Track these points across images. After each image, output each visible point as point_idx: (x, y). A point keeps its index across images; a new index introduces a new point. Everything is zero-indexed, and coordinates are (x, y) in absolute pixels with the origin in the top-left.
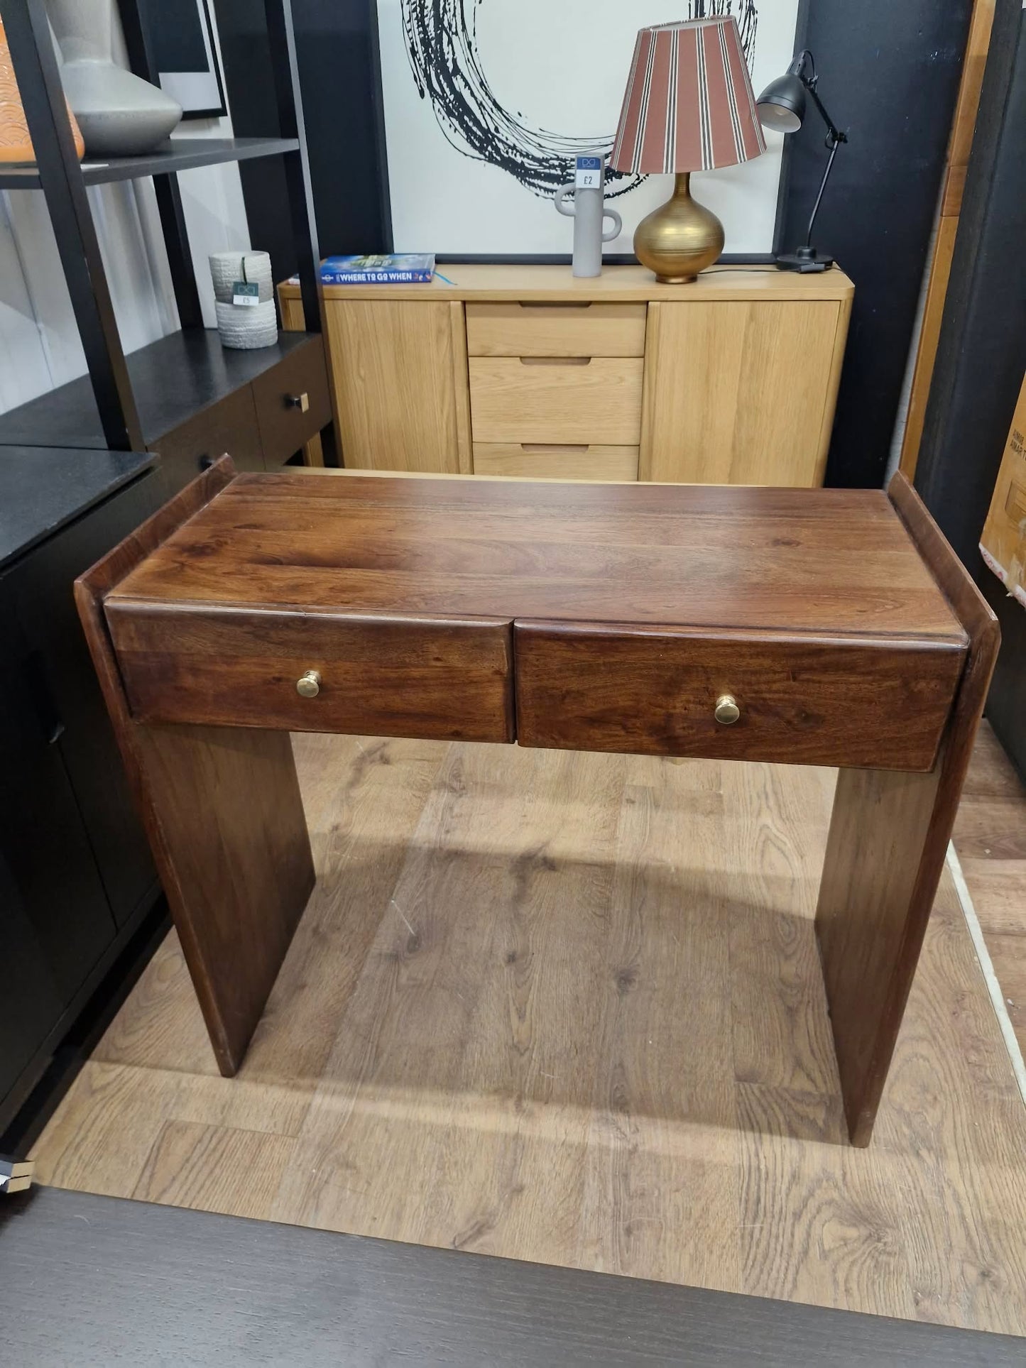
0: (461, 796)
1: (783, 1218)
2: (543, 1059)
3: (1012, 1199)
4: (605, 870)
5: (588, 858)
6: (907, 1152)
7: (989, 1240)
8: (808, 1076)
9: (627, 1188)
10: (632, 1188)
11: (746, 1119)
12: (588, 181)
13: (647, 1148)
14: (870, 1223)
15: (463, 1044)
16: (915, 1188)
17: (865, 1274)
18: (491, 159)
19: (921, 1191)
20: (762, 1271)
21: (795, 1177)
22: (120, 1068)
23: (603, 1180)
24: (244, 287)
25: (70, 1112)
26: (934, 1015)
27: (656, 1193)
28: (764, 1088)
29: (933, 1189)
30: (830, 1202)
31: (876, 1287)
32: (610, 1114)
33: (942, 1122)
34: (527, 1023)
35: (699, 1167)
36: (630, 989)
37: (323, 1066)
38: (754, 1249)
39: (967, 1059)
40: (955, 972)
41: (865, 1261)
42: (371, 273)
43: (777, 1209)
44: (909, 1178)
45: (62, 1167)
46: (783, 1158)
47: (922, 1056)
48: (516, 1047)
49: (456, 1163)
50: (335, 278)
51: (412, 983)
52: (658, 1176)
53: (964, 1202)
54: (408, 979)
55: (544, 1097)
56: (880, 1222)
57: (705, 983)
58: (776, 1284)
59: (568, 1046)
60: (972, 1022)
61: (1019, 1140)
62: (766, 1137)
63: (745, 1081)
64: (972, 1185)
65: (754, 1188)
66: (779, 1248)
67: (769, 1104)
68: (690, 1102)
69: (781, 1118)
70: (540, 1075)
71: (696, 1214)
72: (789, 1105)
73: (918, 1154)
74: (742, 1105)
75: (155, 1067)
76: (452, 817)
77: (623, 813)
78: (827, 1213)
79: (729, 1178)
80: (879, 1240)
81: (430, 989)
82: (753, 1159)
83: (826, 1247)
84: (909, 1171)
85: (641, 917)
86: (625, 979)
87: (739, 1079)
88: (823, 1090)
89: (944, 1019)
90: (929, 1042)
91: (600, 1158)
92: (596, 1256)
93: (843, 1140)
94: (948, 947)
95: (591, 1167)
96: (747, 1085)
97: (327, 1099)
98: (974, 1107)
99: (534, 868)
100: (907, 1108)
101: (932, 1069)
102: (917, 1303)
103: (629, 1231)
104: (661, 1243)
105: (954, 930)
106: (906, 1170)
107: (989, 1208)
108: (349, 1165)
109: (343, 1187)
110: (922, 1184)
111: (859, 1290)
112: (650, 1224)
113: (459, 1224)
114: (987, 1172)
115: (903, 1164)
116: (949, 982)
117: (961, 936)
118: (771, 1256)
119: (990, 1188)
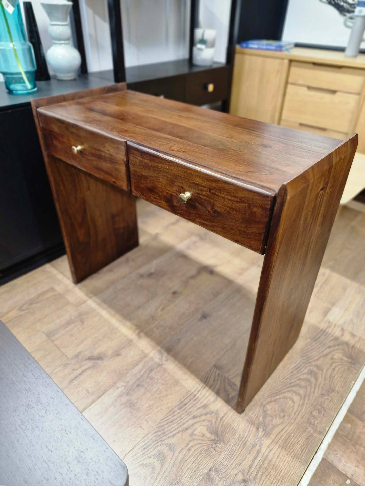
0: (202, 241)
1: (189, 415)
2: (158, 325)
3: (281, 467)
4: (229, 282)
5: (227, 277)
6: (254, 425)
7: (258, 472)
9: (149, 374)
11: (205, 379)
12: (360, 12)
13: (166, 367)
14: (218, 437)
16: (245, 438)
17: (200, 449)
18: (330, 3)
19: (247, 440)
20: (167, 424)
21: (205, 406)
22: (53, 269)
23: (144, 367)
24: (202, 41)
25: (34, 273)
26: (313, 390)
27: (156, 381)
28: (221, 374)
29: (252, 443)
30: (210, 421)
31: (201, 456)
32: (163, 351)
33: (278, 425)
34: (162, 312)
35: (177, 382)
36: (203, 320)
37: (99, 294)
38: (171, 417)
39: (312, 412)
40: (338, 382)
41: (204, 446)
43: (190, 411)
44: (246, 434)
46: (207, 398)
47: (293, 400)
48: (153, 317)
49: (109, 337)
50: (248, 46)
51: (140, 285)
52: (161, 377)
53: (260, 455)
54: (140, 283)
55: (149, 335)
56: (222, 439)
57: (231, 332)
58: (167, 431)
59: (168, 325)
60: (327, 402)
61: (306, 451)
62: (207, 388)
64: (270, 452)
65: (188, 400)
66: (179, 422)
67: (218, 379)
68: (192, 363)
69: (218, 386)
70: (153, 328)
71: (163, 394)
72: (225, 384)
73: (258, 429)
74: (208, 374)
75: (61, 273)
76: (194, 245)
78: (206, 423)
79: (183, 392)
80: (215, 444)
81: (144, 289)
82: (196, 392)
83: (195, 433)
84: (249, 431)
85: (228, 301)
86: (204, 317)
87: (215, 366)
89: (316, 394)
90: (301, 398)
91: (149, 361)
92: (123, 386)
93: (234, 406)
94: (344, 372)
95: (144, 361)
96: (215, 369)
97: (93, 302)
98: (298, 429)
99: (206, 271)
100: (269, 412)
101: (293, 406)
102: (210, 470)
103: (138, 386)
104: (144, 395)
105: (353, 368)
106: (248, 430)
107: (268, 463)
108: (82, 322)
109: (76, 326)
110: (250, 438)
111: (193, 452)
112: (146, 388)
113: (96, 353)
114: (280, 452)
115: (249, 428)
116: (332, 383)
117: (355, 371)
118: (174, 422)
119: (276, 458)
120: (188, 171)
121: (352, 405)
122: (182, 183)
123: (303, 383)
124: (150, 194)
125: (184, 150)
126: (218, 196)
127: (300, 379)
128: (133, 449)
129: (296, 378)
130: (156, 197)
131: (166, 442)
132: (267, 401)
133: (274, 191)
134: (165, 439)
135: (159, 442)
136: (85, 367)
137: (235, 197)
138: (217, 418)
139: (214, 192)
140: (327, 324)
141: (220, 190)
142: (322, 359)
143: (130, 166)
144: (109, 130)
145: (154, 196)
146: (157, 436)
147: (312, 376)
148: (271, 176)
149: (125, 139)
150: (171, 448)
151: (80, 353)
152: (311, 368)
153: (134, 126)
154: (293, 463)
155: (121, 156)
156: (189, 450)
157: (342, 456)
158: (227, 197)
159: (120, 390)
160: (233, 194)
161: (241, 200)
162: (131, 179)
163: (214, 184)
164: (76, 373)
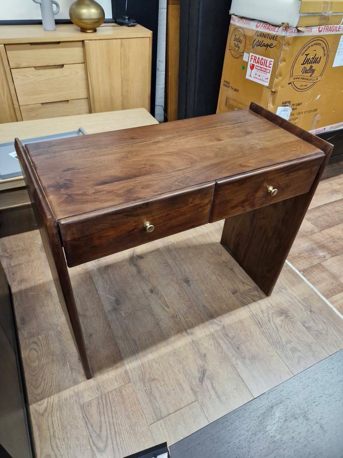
1: (267, 323)
2: (183, 316)
4: (158, 252)
6: (279, 292)
8: (247, 284)
9: (230, 338)
10: (230, 336)
11: (242, 303)
13: (226, 324)
14: (284, 313)
15: (158, 324)
16: (286, 300)
17: (291, 326)
19: (288, 300)
20: (272, 338)
21: (262, 312)
22: (45, 400)
23: (223, 339)
27: (237, 335)
28: (240, 293)
29: (290, 298)
30: (273, 313)
31: (295, 327)
32: (211, 321)
34: (171, 308)
35: (241, 322)
36: (190, 283)
37: (120, 356)
38: (267, 335)
41: (289, 323)
43: (264, 322)
44: (284, 298)
46: (256, 308)
48: (173, 316)
49: (183, 359)
51: (127, 315)
52: (234, 330)
53: (297, 297)
54: (125, 314)
55: (192, 326)
56: (286, 312)
57: (207, 272)
58: (277, 340)
59: (187, 308)
62: (249, 305)
63: (235, 293)
64: (296, 293)
65: (256, 320)
66: (271, 331)
67: (244, 296)
68: (227, 306)
69: (249, 299)
70: (186, 321)
71: (249, 334)
72: (249, 294)
74: (239, 300)
75: (60, 391)
78: (274, 316)
79: (249, 320)
80: (288, 316)
82: (251, 312)
83: (280, 325)
84: (283, 296)
85: (178, 261)
86: (187, 281)
87: (233, 294)
88: (253, 286)
91: (218, 334)
92: (236, 360)
95: (217, 338)
96: (236, 294)
99: (136, 260)
102: (304, 326)
103: (238, 348)
104: (247, 346)
107: (302, 296)
108: (154, 380)
109: (157, 387)
110: (287, 298)
111: (292, 330)
112: (241, 343)
113: (197, 375)
114: (296, 288)
118: (271, 334)
119: (299, 291)
128: (287, 366)
131: (284, 344)
135: (284, 348)
136: (210, 386)
146: (279, 347)
150: (289, 342)
151: (192, 389)
154: (302, 286)
156: (291, 332)
159: (239, 363)
164: (214, 396)
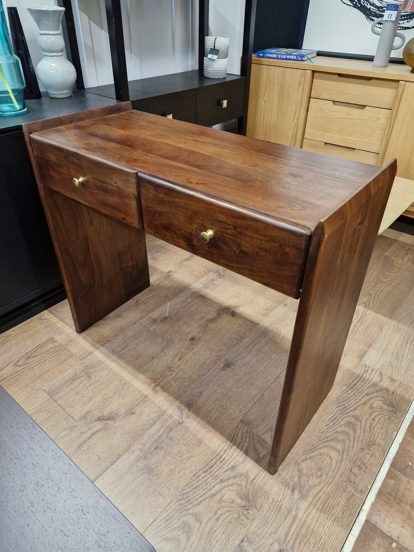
0: (220, 278)
1: (215, 479)
2: (175, 377)
3: (321, 533)
4: (253, 325)
5: (250, 318)
6: (289, 487)
7: (295, 540)
9: (168, 434)
10: (170, 435)
11: (232, 437)
12: (389, 17)
13: (187, 425)
14: (249, 502)
15: (153, 358)
16: (280, 502)
17: (230, 518)
18: (355, 6)
19: (282, 505)
20: (192, 490)
21: (233, 468)
22: (52, 316)
23: (162, 426)
24: (214, 51)
25: (30, 322)
26: (351, 444)
27: (177, 442)
28: (249, 430)
29: (288, 507)
30: (239, 485)
31: (230, 525)
32: (183, 407)
33: (316, 486)
34: (180, 362)
35: (200, 442)
36: (227, 369)
37: (106, 343)
38: (195, 482)
39: (351, 469)
40: (379, 433)
41: (234, 513)
42: (279, 54)
43: (216, 474)
44: (281, 497)
45: (17, 336)
46: (234, 458)
47: (330, 457)
48: (170, 368)
49: (120, 394)
50: (264, 55)
51: (153, 331)
52: (182, 437)
54: (153, 329)
55: (165, 389)
56: (253, 504)
57: (258, 382)
58: (192, 499)
59: (187, 377)
60: (368, 457)
61: (347, 513)
62: (234, 447)
63: (244, 424)
64: (307, 516)
65: (213, 462)
66: (205, 488)
67: (246, 437)
68: (215, 419)
69: (246, 445)
70: (170, 381)
71: (184, 457)
72: (254, 442)
73: (293, 491)
74: (235, 431)
75: (61, 320)
76: (211, 284)
77: (279, 308)
78: (235, 487)
79: (207, 453)
80: (247, 510)
81: (158, 336)
82: (222, 452)
83: (223, 499)
84: (283, 495)
85: (253, 347)
86: (228, 365)
87: (242, 421)
89: (355, 448)
90: (339, 453)
91: (168, 419)
92: (139, 449)
93: (265, 466)
94: (385, 422)
95: (162, 420)
97: (100, 353)
98: (337, 489)
99: (226, 313)
100: (304, 471)
101: (331, 464)
102: (242, 541)
103: (156, 448)
104: (164, 459)
105: (395, 417)
106: (282, 493)
107: (307, 529)
108: (89, 377)
109: (82, 382)
110: (285, 502)
111: (222, 521)
112: (166, 450)
113: (106, 413)
114: (319, 516)
115: (283, 491)
116: (372, 435)
117: (396, 421)
118: (199, 488)
119: (315, 523)
120: (210, 207)
121: (395, 459)
122: (203, 220)
123: (340, 437)
124: (166, 232)
125: (204, 182)
126: (245, 235)
127: (337, 432)
128: (154, 521)
129: (332, 431)
130: (172, 235)
131: (191, 511)
132: (302, 459)
133: (308, 228)
134: (190, 508)
135: (183, 511)
136: (95, 429)
137: (265, 236)
138: (247, 481)
139: (240, 230)
140: (364, 368)
141: (247, 228)
142: (360, 408)
143: (142, 200)
144: (116, 159)
145: (170, 234)
146: (181, 505)
147: (350, 428)
148: (304, 211)
149: (135, 170)
150: (198, 518)
151: (87, 413)
152: (349, 419)
153: (145, 155)
154: (333, 528)
155: (132, 189)
156: (218, 519)
157: (386, 516)
158: (255, 235)
160: (261, 233)
161: (272, 239)
162: (143, 215)
163: (240, 222)
164: (85, 436)
